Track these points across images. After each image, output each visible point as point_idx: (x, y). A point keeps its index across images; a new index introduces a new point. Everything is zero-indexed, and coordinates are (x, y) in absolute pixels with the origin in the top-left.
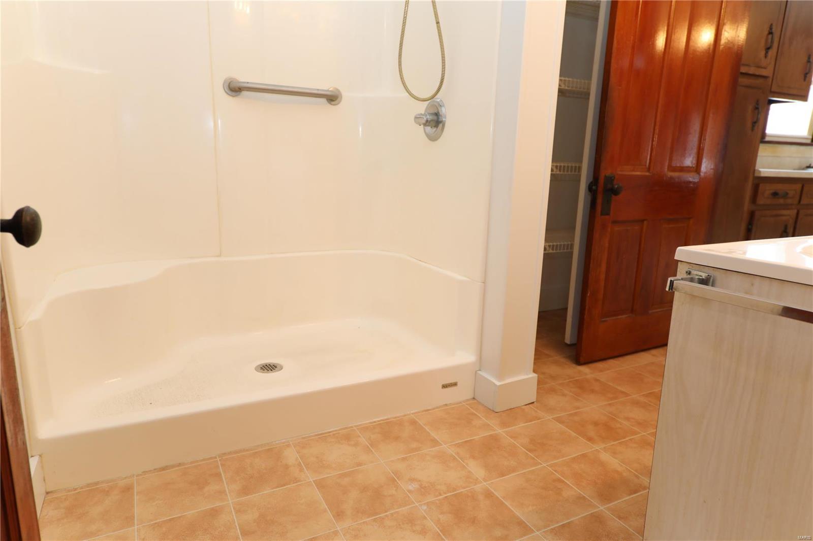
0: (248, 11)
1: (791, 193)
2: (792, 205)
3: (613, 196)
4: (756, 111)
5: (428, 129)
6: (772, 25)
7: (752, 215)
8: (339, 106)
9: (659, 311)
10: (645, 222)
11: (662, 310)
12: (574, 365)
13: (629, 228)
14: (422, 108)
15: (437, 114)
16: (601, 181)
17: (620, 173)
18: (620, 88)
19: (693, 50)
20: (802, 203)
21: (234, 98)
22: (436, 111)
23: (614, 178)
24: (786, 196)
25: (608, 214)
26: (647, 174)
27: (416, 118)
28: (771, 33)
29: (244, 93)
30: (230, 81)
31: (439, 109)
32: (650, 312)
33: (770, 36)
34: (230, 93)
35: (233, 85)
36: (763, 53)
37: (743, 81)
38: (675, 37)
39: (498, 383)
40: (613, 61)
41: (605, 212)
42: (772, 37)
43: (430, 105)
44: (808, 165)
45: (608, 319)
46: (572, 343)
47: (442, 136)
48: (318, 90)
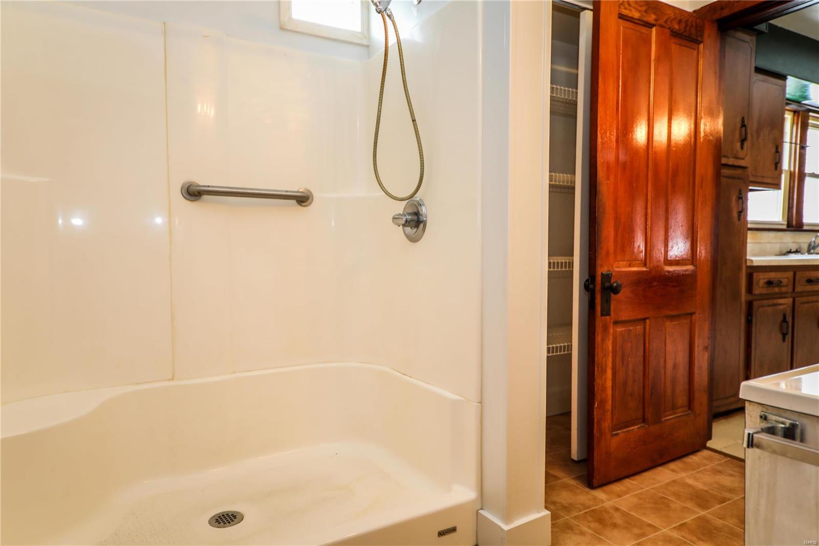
0: (212, 113)
1: (785, 281)
2: (786, 293)
3: (612, 295)
4: (740, 201)
5: (408, 229)
6: (743, 118)
7: (750, 304)
8: (309, 207)
9: (672, 418)
10: (648, 321)
11: (675, 416)
12: (587, 489)
13: (631, 328)
14: (400, 208)
15: (417, 214)
16: (599, 279)
17: (617, 269)
18: (608, 182)
19: (676, 143)
20: (796, 290)
21: (194, 203)
22: (415, 210)
23: (611, 275)
24: (779, 284)
25: (609, 315)
26: (644, 269)
27: (394, 218)
28: (743, 125)
29: (205, 197)
30: (188, 185)
31: (419, 208)
32: (663, 419)
33: (743, 129)
34: (188, 197)
35: (192, 189)
36: (738, 145)
37: (725, 172)
38: (656, 131)
39: (506, 528)
40: (599, 155)
41: (606, 312)
42: (746, 131)
43: (408, 204)
44: (789, 250)
45: (619, 432)
46: (580, 459)
47: (424, 236)
48: (287, 191)
